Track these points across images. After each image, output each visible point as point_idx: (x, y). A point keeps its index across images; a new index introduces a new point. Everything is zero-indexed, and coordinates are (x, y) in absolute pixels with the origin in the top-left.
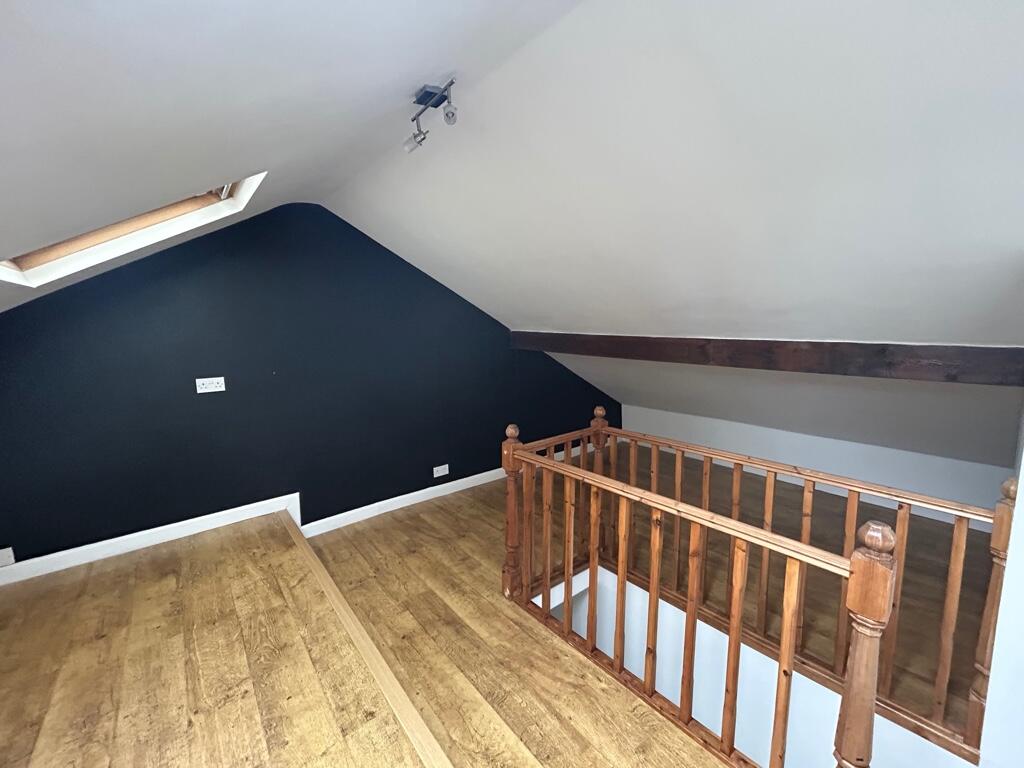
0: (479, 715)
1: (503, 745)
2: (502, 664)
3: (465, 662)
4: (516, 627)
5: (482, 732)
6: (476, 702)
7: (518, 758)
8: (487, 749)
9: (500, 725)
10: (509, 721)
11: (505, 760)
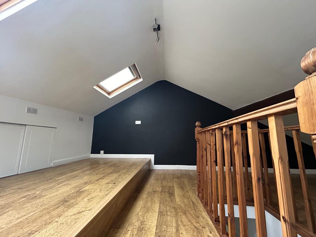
0: (152, 214)
1: (149, 224)
2: (174, 208)
3: (163, 203)
4: (192, 204)
5: (147, 217)
6: (155, 211)
7: (150, 229)
8: (144, 221)
9: (155, 219)
10: (159, 220)
11: (146, 227)
